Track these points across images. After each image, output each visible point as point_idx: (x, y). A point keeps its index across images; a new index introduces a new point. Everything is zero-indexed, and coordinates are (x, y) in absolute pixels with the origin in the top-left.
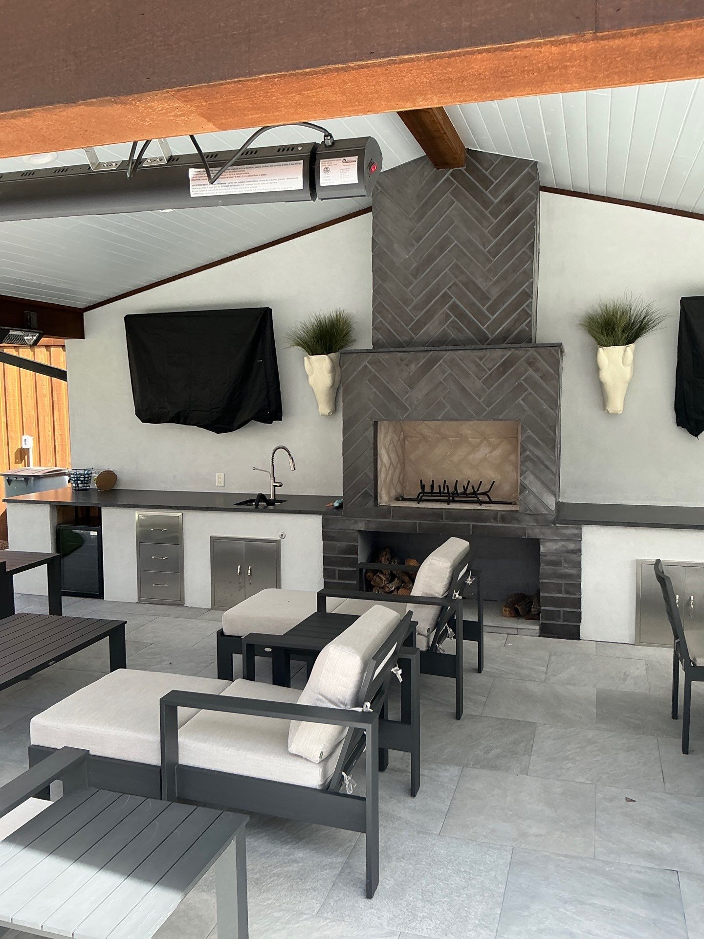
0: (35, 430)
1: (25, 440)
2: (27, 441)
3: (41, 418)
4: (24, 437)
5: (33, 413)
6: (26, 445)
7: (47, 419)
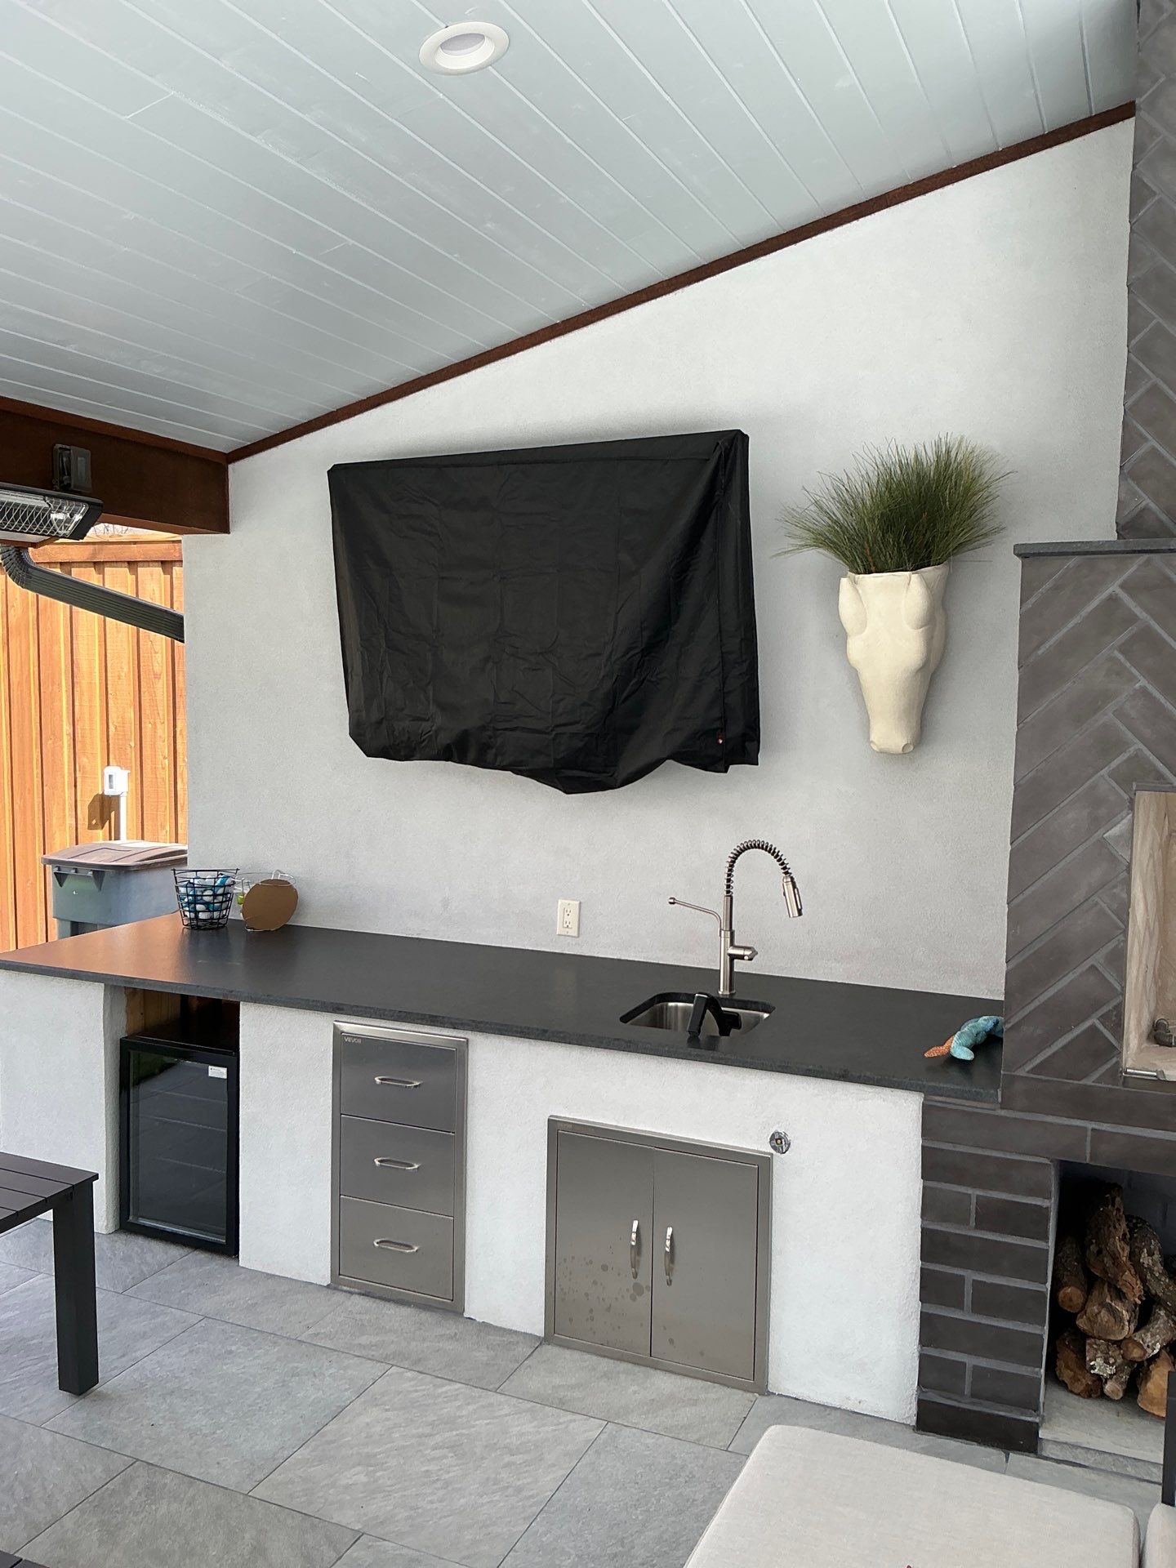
0: (133, 755)
1: (110, 776)
2: (114, 778)
3: (147, 727)
4: (108, 770)
5: (131, 714)
6: (111, 787)
7: (160, 731)
